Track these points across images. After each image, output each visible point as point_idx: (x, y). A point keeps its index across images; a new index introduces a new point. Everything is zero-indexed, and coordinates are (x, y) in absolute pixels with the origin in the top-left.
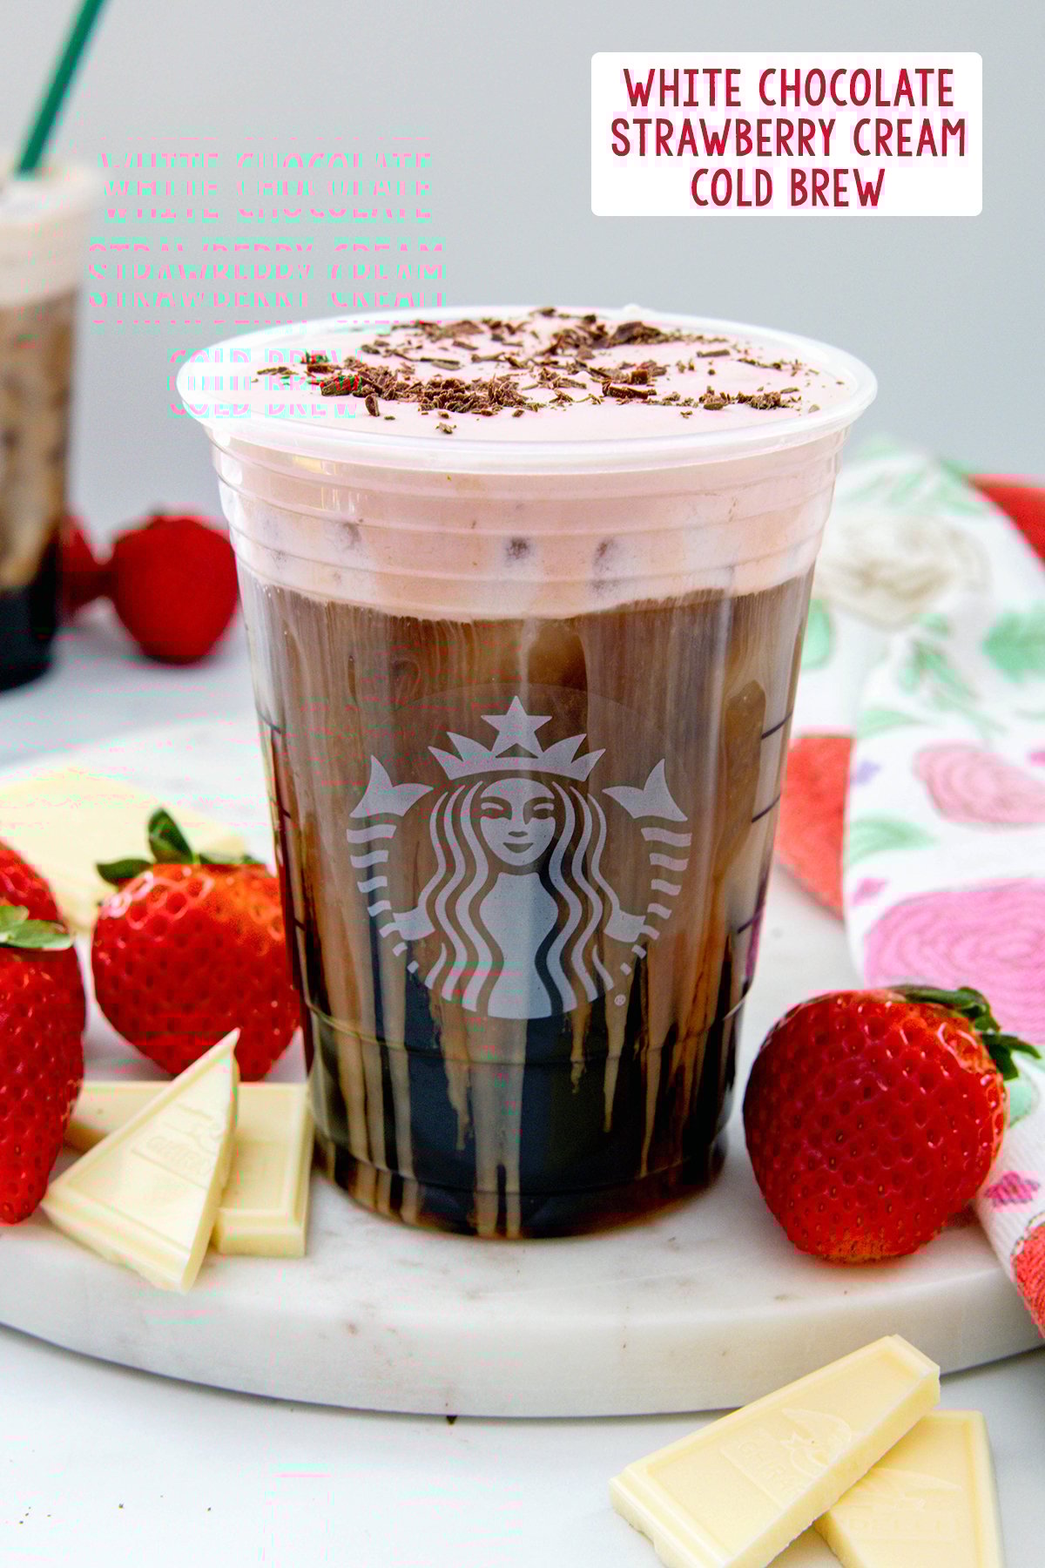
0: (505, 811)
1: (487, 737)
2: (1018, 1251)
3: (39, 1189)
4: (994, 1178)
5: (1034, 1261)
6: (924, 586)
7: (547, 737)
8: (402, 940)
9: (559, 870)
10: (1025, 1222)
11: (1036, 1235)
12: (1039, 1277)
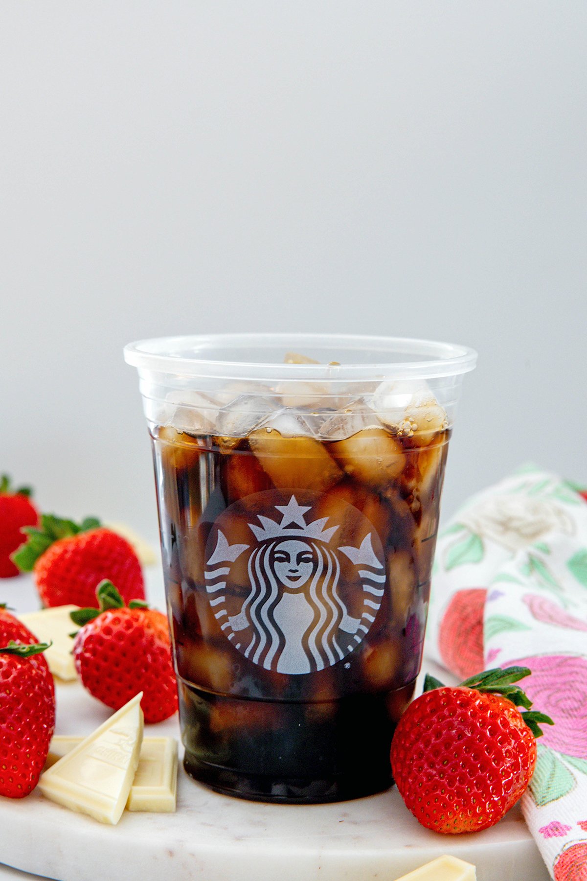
0: (287, 559)
1: (278, 517)
2: (557, 862)
5: (564, 867)
8: (233, 632)
9: (315, 591)
10: (562, 846)
11: (567, 853)
12: (566, 875)
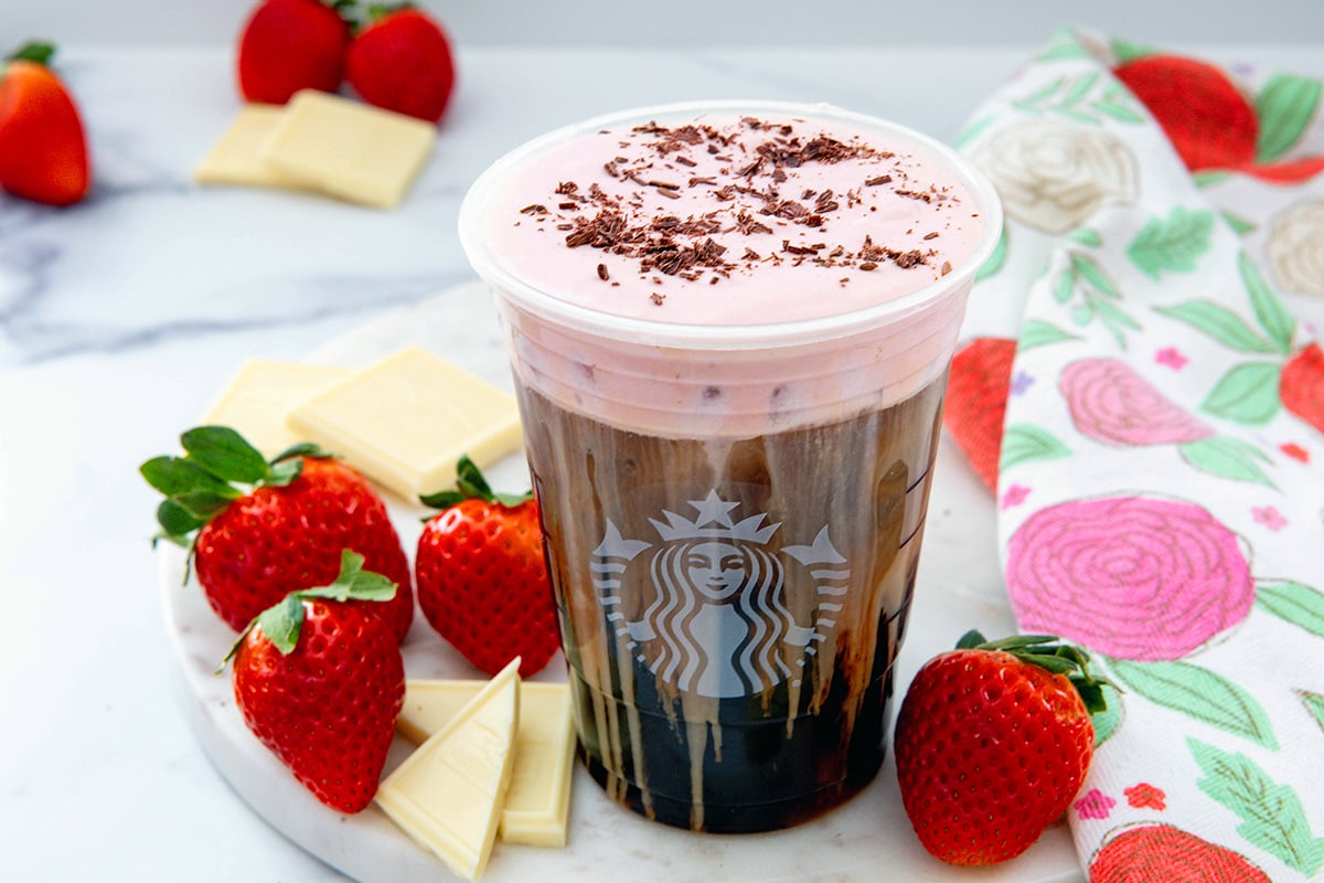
0: (706, 564)
1: (693, 515)
2: (1093, 862)
3: (371, 788)
4: (1082, 794)
5: (1104, 873)
6: (1085, 199)
7: (737, 516)
8: (632, 640)
9: (748, 602)
10: (1101, 836)
11: (1107, 849)
